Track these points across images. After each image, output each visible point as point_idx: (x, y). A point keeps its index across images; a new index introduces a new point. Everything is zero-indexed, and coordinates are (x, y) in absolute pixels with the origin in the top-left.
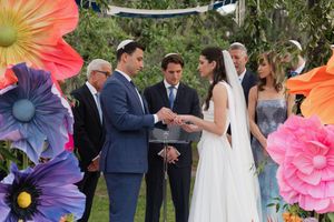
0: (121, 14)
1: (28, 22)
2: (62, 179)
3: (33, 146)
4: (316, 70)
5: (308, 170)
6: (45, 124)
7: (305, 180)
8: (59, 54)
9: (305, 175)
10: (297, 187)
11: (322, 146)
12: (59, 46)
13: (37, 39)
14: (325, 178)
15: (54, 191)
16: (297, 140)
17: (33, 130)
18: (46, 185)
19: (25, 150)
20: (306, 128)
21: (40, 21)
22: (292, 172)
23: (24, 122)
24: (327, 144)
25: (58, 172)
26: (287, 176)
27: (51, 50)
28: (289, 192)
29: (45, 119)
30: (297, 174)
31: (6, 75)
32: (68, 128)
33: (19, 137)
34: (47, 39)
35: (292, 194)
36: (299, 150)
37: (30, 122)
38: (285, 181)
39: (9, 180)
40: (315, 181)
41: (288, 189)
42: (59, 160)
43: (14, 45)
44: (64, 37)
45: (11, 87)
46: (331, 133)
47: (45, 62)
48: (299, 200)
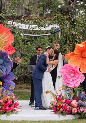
1: (2, 40)
2: (9, 79)
3: (3, 70)
4: (72, 53)
5: (70, 77)
6: (6, 65)
7: (69, 80)
8: (9, 48)
9: (69, 78)
10: (67, 81)
12: (10, 46)
13: (4, 44)
14: (73, 79)
15: (8, 82)
16: (67, 70)
18: (5, 80)
19: (1, 71)
20: (68, 67)
21: (5, 40)
24: (74, 71)
25: (8, 77)
26: (65, 79)
27: (7, 47)
30: (67, 78)
32: (11, 66)
34: (6, 44)
35: (66, 83)
37: (2, 65)
40: (71, 80)
42: (9, 73)
44: (11, 44)
46: (74, 68)
47: (5, 50)
48: (67, 85)
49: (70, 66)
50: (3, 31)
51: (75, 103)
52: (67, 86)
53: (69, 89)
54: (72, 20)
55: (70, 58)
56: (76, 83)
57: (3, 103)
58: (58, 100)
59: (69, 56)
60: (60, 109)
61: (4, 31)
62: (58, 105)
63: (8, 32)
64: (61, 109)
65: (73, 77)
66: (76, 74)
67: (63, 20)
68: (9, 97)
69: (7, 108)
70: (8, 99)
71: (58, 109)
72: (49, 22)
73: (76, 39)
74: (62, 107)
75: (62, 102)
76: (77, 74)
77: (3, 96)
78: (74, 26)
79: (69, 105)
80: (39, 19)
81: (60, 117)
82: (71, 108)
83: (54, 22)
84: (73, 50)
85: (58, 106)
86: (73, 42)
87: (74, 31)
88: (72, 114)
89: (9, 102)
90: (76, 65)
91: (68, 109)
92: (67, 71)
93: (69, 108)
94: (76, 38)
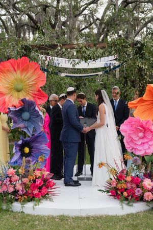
0: (66, 76)
1: (27, 82)
2: (41, 142)
3: (29, 129)
5: (137, 139)
6: (34, 122)
7: (135, 142)
8: (39, 94)
9: (135, 140)
10: (133, 145)
11: (142, 129)
12: (39, 91)
13: (30, 89)
14: (143, 141)
15: (38, 147)
17: (29, 123)
19: (26, 131)
20: (135, 122)
21: (32, 81)
22: (130, 139)
23: (26, 121)
24: (144, 128)
25: (39, 140)
26: (129, 141)
27: (36, 93)
28: (130, 147)
29: (34, 119)
30: (132, 140)
31: (19, 103)
33: (24, 126)
34: (34, 88)
35: (131, 148)
36: (133, 130)
37: (28, 120)
38: (128, 143)
39: (20, 142)
40: (139, 143)
41: (129, 146)
42: (39, 135)
43: (23, 91)
44: (41, 87)
45: (21, 107)
46: (144, 124)
47: (34, 97)
48: (133, 151)
49: (138, 121)
50: (28, 67)
51: (150, 185)
52: (132, 153)
53: (136, 159)
54: (139, 45)
55: (138, 108)
56: (147, 148)
57: (29, 184)
58: (120, 178)
59: (135, 104)
60: (122, 193)
61: (30, 67)
62: (119, 186)
63: (36, 69)
64: (125, 194)
65: (142, 138)
66: (147, 134)
67: (123, 46)
68: (38, 173)
69: (36, 192)
70: (37, 177)
71: (119, 193)
72: (102, 51)
73: (146, 77)
74: (126, 190)
75: (126, 181)
76: (149, 132)
77: (29, 171)
78: (142, 56)
79: (138, 186)
80: (85, 47)
81: (123, 208)
82: (141, 191)
83: (110, 50)
84: (141, 95)
85: (120, 188)
86: (140, 81)
87: (142, 63)
88: (144, 202)
89: (38, 182)
90: (148, 119)
91: (136, 194)
92: (131, 129)
93: (138, 191)
94: (146, 74)
